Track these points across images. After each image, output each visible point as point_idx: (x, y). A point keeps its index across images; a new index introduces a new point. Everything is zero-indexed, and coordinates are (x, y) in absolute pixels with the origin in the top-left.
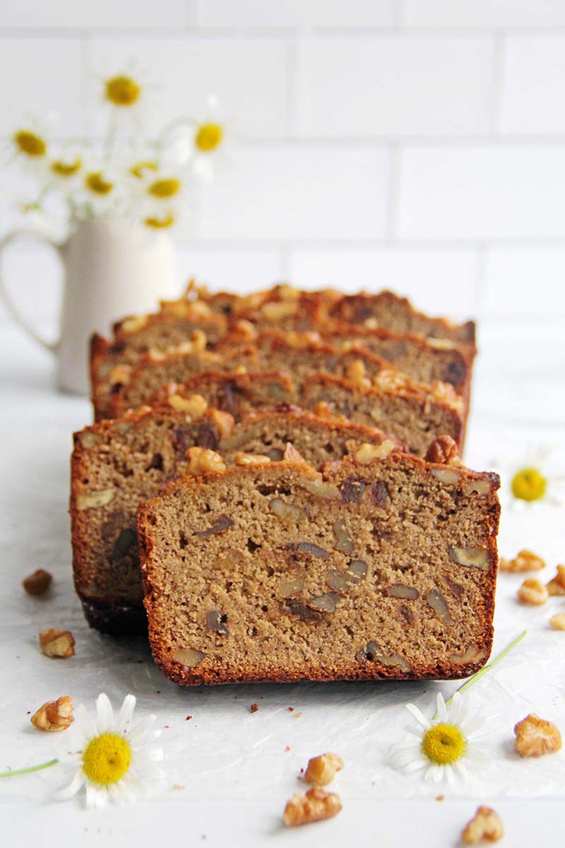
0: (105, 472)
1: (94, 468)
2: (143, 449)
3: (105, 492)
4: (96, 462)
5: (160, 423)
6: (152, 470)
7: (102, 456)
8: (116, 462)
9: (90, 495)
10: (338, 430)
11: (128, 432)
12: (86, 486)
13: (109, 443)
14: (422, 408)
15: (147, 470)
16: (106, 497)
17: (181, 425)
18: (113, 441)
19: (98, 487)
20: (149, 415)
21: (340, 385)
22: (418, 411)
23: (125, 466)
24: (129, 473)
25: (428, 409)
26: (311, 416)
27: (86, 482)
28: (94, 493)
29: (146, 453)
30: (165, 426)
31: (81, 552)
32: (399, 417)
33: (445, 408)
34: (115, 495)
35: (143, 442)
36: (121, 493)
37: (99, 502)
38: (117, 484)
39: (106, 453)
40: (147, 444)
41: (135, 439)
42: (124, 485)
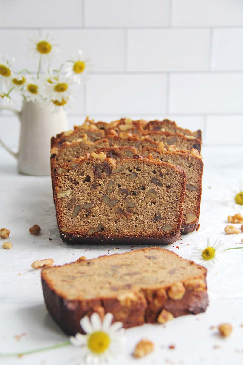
0: (67, 183)
1: (63, 182)
2: (82, 174)
3: (68, 191)
4: (64, 179)
5: (88, 164)
6: (86, 182)
7: (66, 177)
8: (71, 179)
9: (62, 192)
10: (158, 165)
11: (76, 167)
12: (61, 189)
13: (68, 172)
14: (188, 159)
15: (84, 182)
16: (68, 193)
17: (96, 164)
18: (70, 171)
19: (65, 189)
20: (84, 160)
21: (155, 151)
22: (186, 160)
23: (75, 180)
24: (77, 183)
25: (190, 159)
26: (147, 160)
27: (60, 187)
28: (64, 191)
29: (83, 175)
30: (90, 165)
31: (60, 215)
32: (178, 162)
33: (196, 158)
34: (72, 192)
35: (82, 171)
36: (74, 191)
37: (66, 195)
38: (72, 188)
39: (68, 175)
40: (84, 172)
41: (79, 170)
42: (75, 188)
